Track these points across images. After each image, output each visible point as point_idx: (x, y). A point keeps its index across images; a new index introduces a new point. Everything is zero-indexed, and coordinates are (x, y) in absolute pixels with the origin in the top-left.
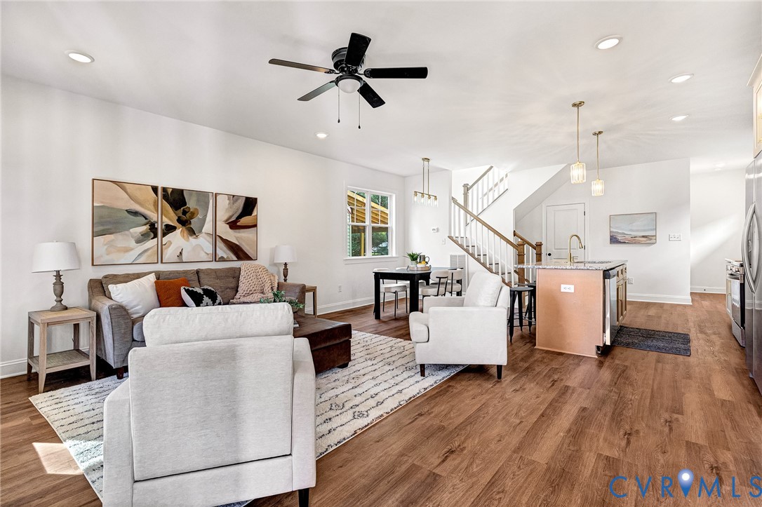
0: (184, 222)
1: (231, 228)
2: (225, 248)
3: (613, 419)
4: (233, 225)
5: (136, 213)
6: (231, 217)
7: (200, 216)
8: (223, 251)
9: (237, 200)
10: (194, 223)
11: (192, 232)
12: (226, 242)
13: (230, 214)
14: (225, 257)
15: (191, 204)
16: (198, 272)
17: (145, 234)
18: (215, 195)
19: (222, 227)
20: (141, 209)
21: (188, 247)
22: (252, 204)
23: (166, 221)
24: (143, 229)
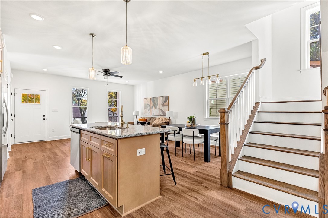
0: (154, 106)
1: (162, 106)
3: (50, 156)
4: (163, 105)
5: (148, 104)
7: (157, 104)
8: (161, 113)
9: (163, 98)
10: (156, 106)
11: (156, 108)
12: (161, 110)
13: (162, 102)
15: (155, 101)
16: (151, 118)
17: (149, 109)
18: (159, 97)
19: (161, 106)
20: (148, 103)
21: (155, 112)
22: (167, 98)
23: (152, 106)
24: (149, 108)
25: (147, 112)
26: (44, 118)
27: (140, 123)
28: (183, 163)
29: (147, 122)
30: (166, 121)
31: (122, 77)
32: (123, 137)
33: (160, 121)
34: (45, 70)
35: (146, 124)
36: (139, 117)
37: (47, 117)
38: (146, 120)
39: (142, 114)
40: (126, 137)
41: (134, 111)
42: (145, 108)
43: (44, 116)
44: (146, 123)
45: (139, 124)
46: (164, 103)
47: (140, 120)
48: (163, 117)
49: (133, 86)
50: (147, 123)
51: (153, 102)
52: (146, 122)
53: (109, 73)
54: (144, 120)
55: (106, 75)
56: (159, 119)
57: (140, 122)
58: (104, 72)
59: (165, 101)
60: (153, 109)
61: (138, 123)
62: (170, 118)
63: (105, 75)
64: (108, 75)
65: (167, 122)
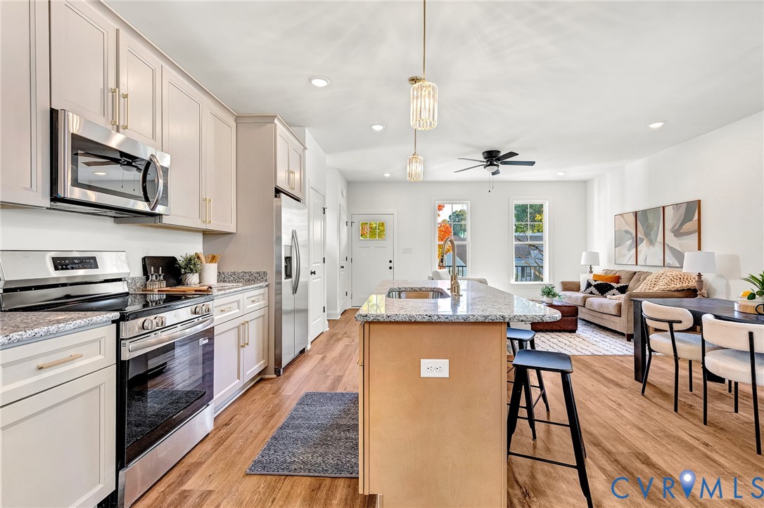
0: (647, 234)
1: (675, 236)
2: (671, 255)
4: (678, 233)
5: (627, 232)
6: (675, 226)
7: (655, 229)
8: (670, 260)
9: (679, 209)
10: (652, 237)
11: (651, 243)
12: (672, 249)
13: (675, 223)
14: (671, 263)
15: (651, 220)
16: (635, 273)
17: (631, 245)
18: (664, 207)
19: (669, 235)
20: (628, 229)
21: (650, 254)
22: (693, 209)
23: (639, 235)
24: (630, 241)
25: (625, 255)
26: (391, 265)
27: (595, 286)
28: (691, 448)
29: (619, 285)
30: (685, 285)
31: (532, 163)
32: (372, 318)
33: (661, 283)
34: (387, 175)
35: (614, 291)
36: (598, 270)
37: (395, 264)
38: (618, 279)
39: (609, 261)
40: (382, 320)
41: (584, 253)
42: (618, 243)
43: (390, 262)
44: (612, 288)
45: (592, 289)
46: (682, 225)
47: (596, 277)
48: (675, 272)
49: (585, 184)
50: (618, 289)
51: (643, 226)
52: (614, 284)
53: (498, 159)
54: (611, 278)
55: (491, 164)
56: (658, 278)
57: (594, 283)
58: (485, 158)
59: (687, 218)
60: (643, 247)
61: (589, 285)
62: (700, 275)
63: (488, 165)
64: (495, 165)
65: (688, 289)
